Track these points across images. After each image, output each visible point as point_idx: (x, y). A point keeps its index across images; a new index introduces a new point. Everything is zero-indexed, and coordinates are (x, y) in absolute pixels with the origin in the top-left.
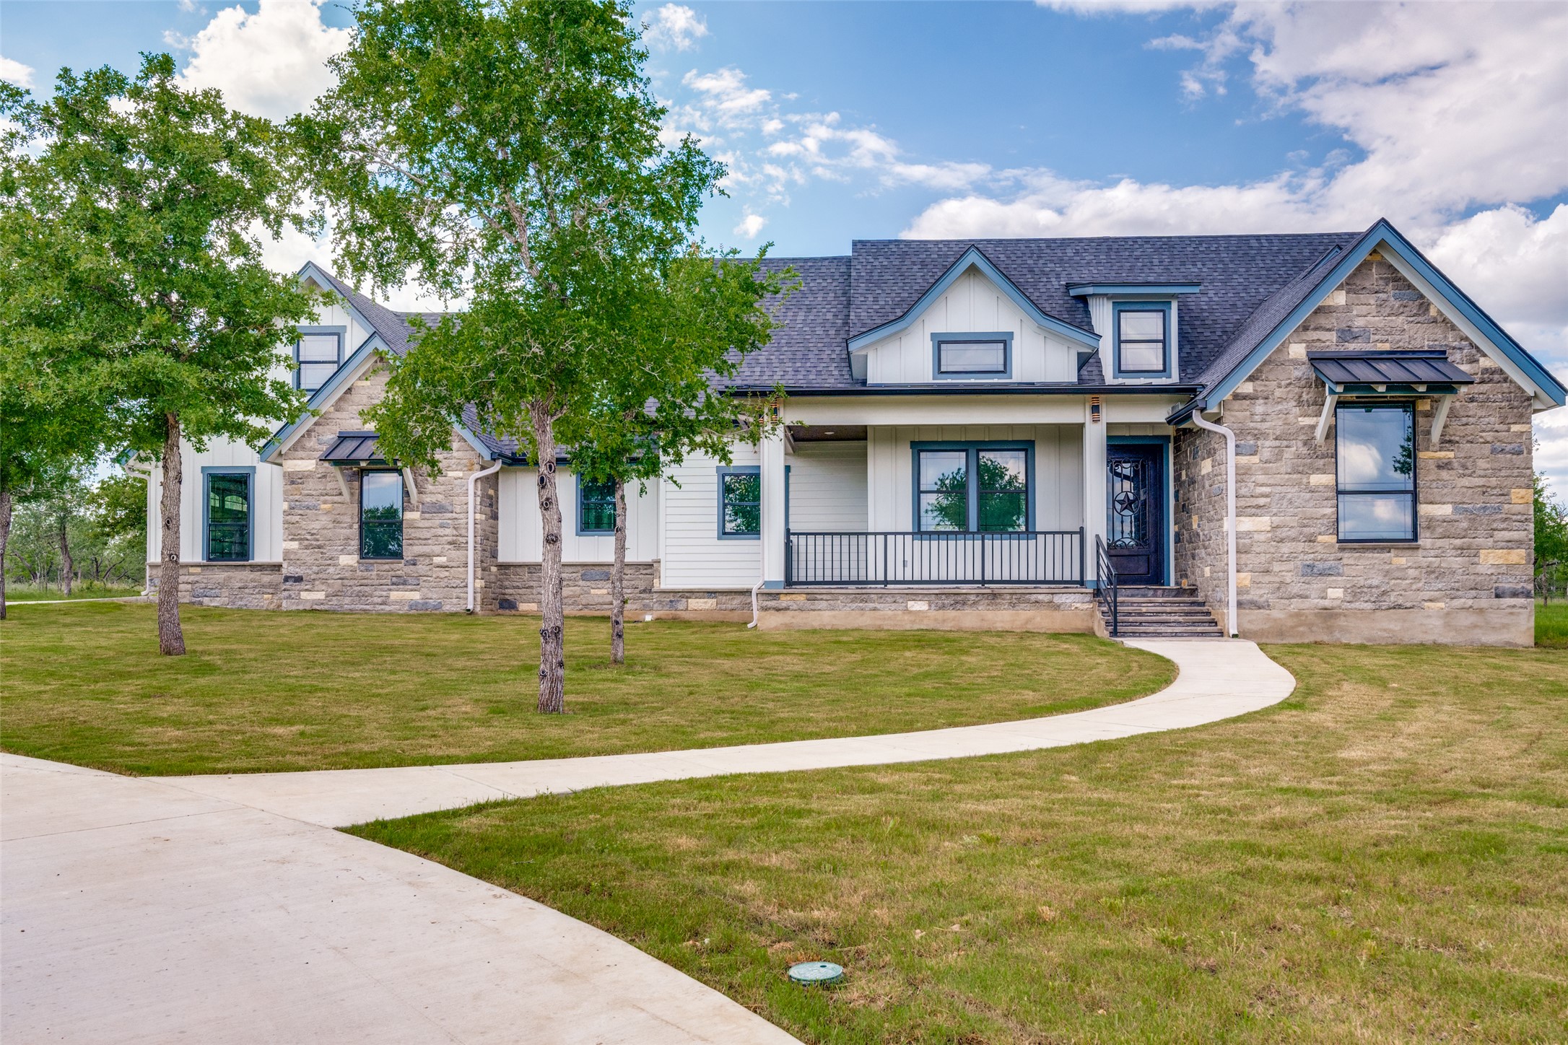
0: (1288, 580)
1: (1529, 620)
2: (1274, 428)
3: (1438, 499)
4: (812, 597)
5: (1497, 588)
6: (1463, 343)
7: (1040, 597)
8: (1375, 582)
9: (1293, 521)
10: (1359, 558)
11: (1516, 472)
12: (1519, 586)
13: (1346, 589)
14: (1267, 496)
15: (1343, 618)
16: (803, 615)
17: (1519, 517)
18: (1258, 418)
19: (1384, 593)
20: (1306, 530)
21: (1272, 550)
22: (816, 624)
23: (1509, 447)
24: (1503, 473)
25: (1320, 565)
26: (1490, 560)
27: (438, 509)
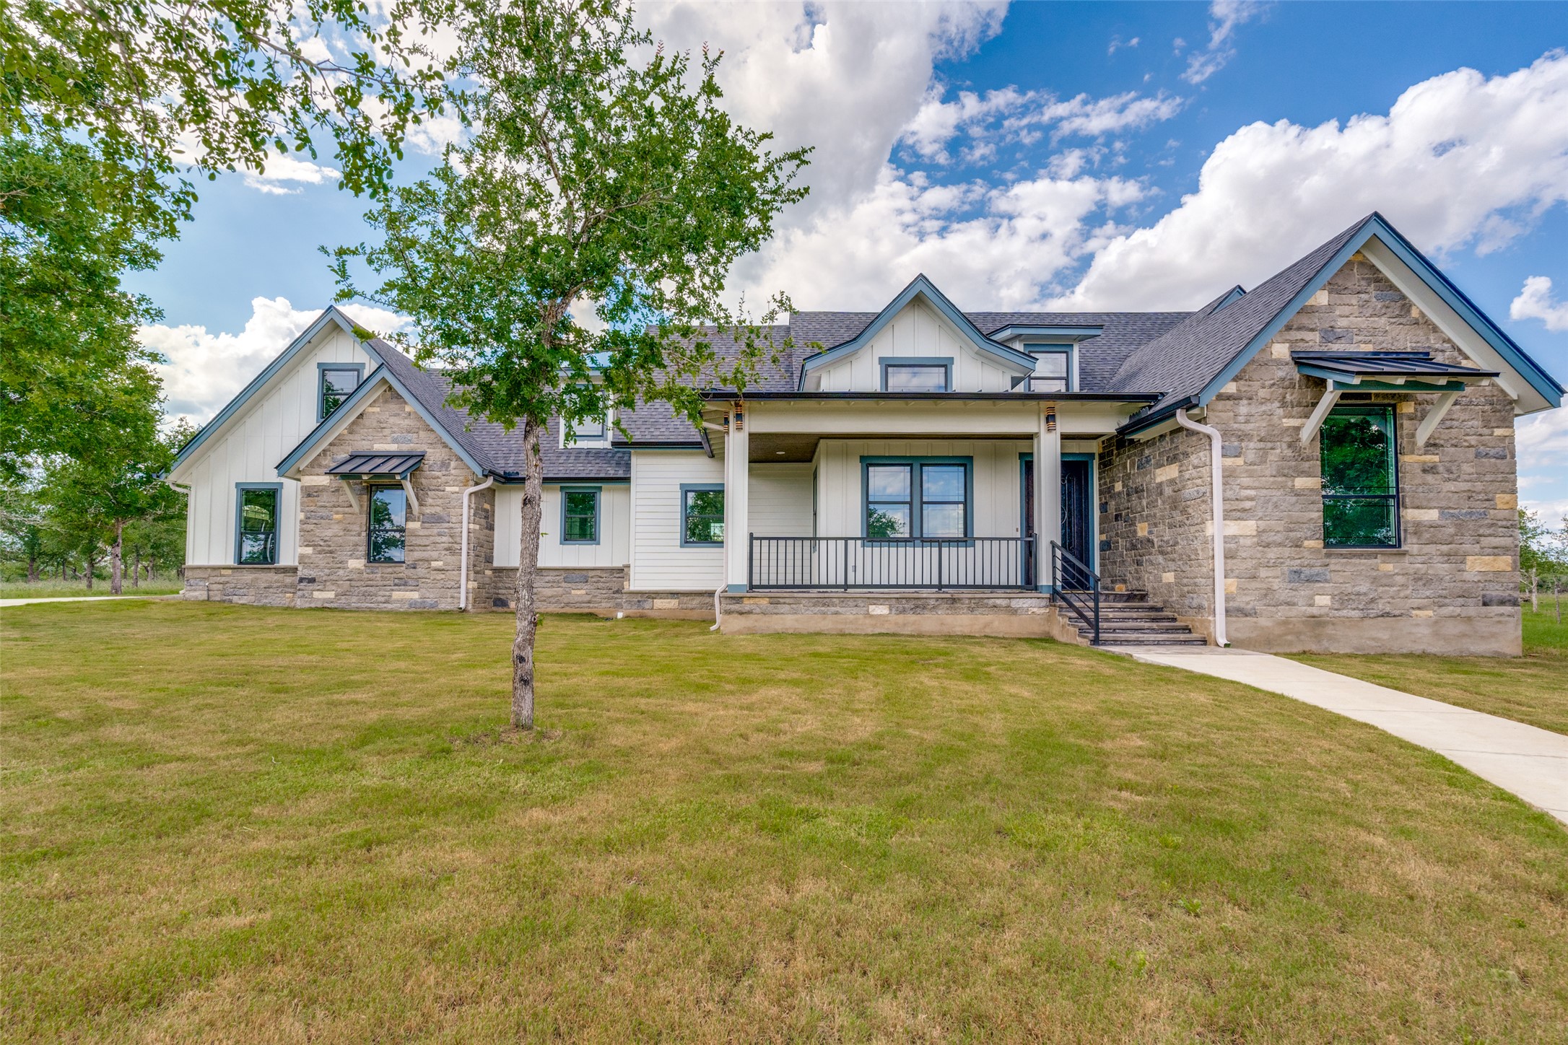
0: (1276, 587)
1: (1516, 629)
2: (1258, 429)
3: (1425, 504)
4: (775, 601)
5: (1484, 596)
6: (1446, 345)
7: (998, 602)
8: (1363, 589)
9: (1280, 526)
10: (1347, 564)
11: (1500, 477)
12: (1506, 594)
13: (1333, 596)
14: (1251, 499)
15: (1331, 627)
16: (766, 618)
17: (1504, 523)
18: (1241, 419)
19: (1373, 600)
20: (1291, 534)
21: (1259, 555)
22: (779, 628)
23: (1492, 452)
24: (1488, 478)
25: (1307, 571)
26: (1476, 566)
27: (437, 519)
